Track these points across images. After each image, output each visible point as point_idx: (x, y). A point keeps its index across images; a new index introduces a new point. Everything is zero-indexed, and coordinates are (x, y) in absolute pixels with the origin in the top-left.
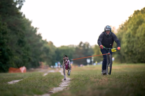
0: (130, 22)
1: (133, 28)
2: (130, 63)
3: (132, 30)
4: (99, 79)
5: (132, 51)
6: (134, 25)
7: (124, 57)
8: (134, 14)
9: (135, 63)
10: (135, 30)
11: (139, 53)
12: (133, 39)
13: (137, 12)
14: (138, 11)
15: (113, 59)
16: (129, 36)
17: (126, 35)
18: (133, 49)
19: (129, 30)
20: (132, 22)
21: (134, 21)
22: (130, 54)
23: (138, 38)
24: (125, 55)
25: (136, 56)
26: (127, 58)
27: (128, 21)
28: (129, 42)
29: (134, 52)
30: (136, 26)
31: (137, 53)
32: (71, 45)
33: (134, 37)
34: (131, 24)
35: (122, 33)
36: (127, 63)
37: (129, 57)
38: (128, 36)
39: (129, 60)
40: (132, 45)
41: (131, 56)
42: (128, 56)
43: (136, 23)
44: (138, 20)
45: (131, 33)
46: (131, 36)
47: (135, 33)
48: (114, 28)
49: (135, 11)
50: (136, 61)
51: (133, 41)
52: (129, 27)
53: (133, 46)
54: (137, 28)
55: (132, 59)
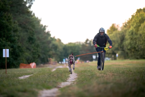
0: (133, 20)
1: (136, 26)
2: (133, 59)
3: (135, 28)
4: (104, 74)
5: (135, 48)
6: (137, 23)
7: (127, 53)
8: (136, 13)
9: (137, 59)
10: (137, 27)
11: (141, 49)
12: (135, 37)
13: (139, 11)
14: (141, 10)
15: (117, 55)
16: (132, 34)
17: (130, 32)
18: (136, 46)
19: (132, 28)
21: (136, 20)
22: (133, 50)
23: (141, 35)
24: (129, 52)
25: (139, 53)
26: (130, 55)
27: (131, 19)
28: (132, 39)
29: (137, 49)
30: (139, 24)
31: (140, 50)
32: (77, 42)
33: (136, 34)
34: (134, 22)
35: (126, 31)
36: (130, 59)
38: (130, 33)
39: (132, 56)
40: (135, 42)
41: (133, 52)
42: (131, 52)
43: (138, 21)
44: (140, 18)
45: (134, 30)
46: (134, 33)
47: (138, 31)
48: (117, 26)
49: (138, 10)
50: (138, 57)
52: (132, 25)
53: (136, 43)
54: (140, 26)
55: (135, 55)
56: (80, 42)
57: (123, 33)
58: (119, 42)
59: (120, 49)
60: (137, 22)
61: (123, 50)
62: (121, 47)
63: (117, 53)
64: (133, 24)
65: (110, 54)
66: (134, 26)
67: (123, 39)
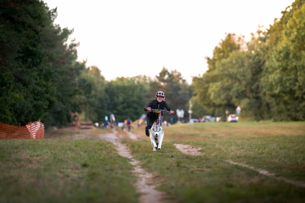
0: (290, 23)
1: (296, 37)
2: (282, 120)
3: (293, 41)
5: (292, 92)
6: (298, 30)
7: (268, 105)
9: (296, 119)
15: (239, 109)
16: (287, 56)
17: (280, 52)
18: (296, 88)
19: (284, 42)
21: (297, 21)
24: (272, 101)
26: (274, 109)
28: (284, 69)
33: (297, 58)
34: (291, 27)
36: (275, 121)
37: (282, 106)
38: (282, 55)
39: (280, 112)
40: (293, 76)
41: (286, 103)
42: (278, 104)
45: (292, 48)
46: (291, 56)
51: (295, 67)
52: (288, 35)
53: (296, 80)
55: (289, 110)
57: (258, 55)
58: (249, 76)
59: (249, 94)
60: (298, 27)
61: (257, 98)
62: (252, 91)
63: (239, 104)
64: (288, 31)
65: (220, 106)
66: (293, 37)
67: (258, 69)
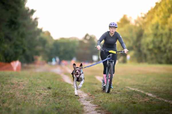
1: (163, 17)
2: (153, 63)
5: (159, 48)
6: (164, 13)
7: (145, 56)
9: (160, 63)
11: (171, 50)
12: (161, 31)
15: (128, 57)
16: (157, 27)
17: (153, 25)
18: (162, 45)
19: (156, 20)
20: (162, 8)
22: (156, 51)
23: (170, 30)
24: (148, 53)
25: (165, 55)
26: (149, 57)
28: (156, 35)
29: (163, 49)
30: (167, 15)
31: (167, 51)
33: (163, 28)
34: (160, 11)
35: (145, 24)
36: (149, 63)
37: (153, 56)
39: (152, 59)
40: (159, 39)
41: (156, 54)
42: (151, 54)
43: (167, 10)
44: (170, 6)
45: (160, 22)
46: (160, 27)
47: (166, 23)
48: (130, 17)
50: (163, 61)
51: (162, 35)
52: (158, 15)
53: (162, 41)
54: (169, 17)
56: (75, 38)
58: (135, 37)
59: (135, 48)
61: (139, 51)
66: (161, 17)
67: (140, 35)
